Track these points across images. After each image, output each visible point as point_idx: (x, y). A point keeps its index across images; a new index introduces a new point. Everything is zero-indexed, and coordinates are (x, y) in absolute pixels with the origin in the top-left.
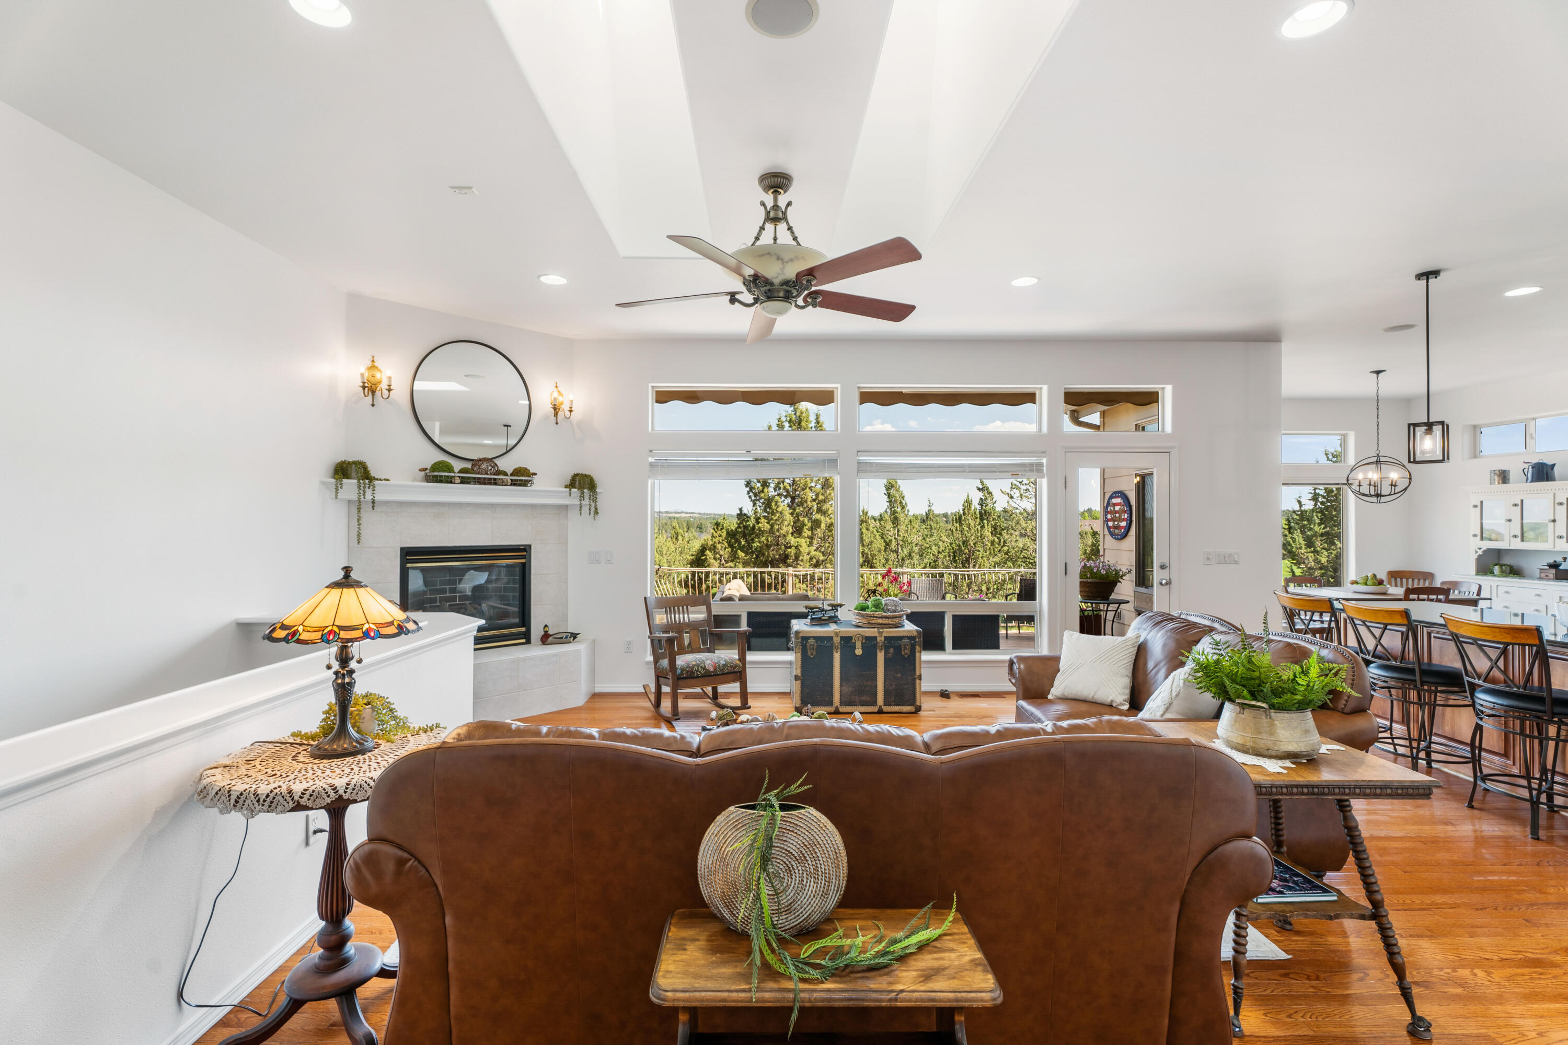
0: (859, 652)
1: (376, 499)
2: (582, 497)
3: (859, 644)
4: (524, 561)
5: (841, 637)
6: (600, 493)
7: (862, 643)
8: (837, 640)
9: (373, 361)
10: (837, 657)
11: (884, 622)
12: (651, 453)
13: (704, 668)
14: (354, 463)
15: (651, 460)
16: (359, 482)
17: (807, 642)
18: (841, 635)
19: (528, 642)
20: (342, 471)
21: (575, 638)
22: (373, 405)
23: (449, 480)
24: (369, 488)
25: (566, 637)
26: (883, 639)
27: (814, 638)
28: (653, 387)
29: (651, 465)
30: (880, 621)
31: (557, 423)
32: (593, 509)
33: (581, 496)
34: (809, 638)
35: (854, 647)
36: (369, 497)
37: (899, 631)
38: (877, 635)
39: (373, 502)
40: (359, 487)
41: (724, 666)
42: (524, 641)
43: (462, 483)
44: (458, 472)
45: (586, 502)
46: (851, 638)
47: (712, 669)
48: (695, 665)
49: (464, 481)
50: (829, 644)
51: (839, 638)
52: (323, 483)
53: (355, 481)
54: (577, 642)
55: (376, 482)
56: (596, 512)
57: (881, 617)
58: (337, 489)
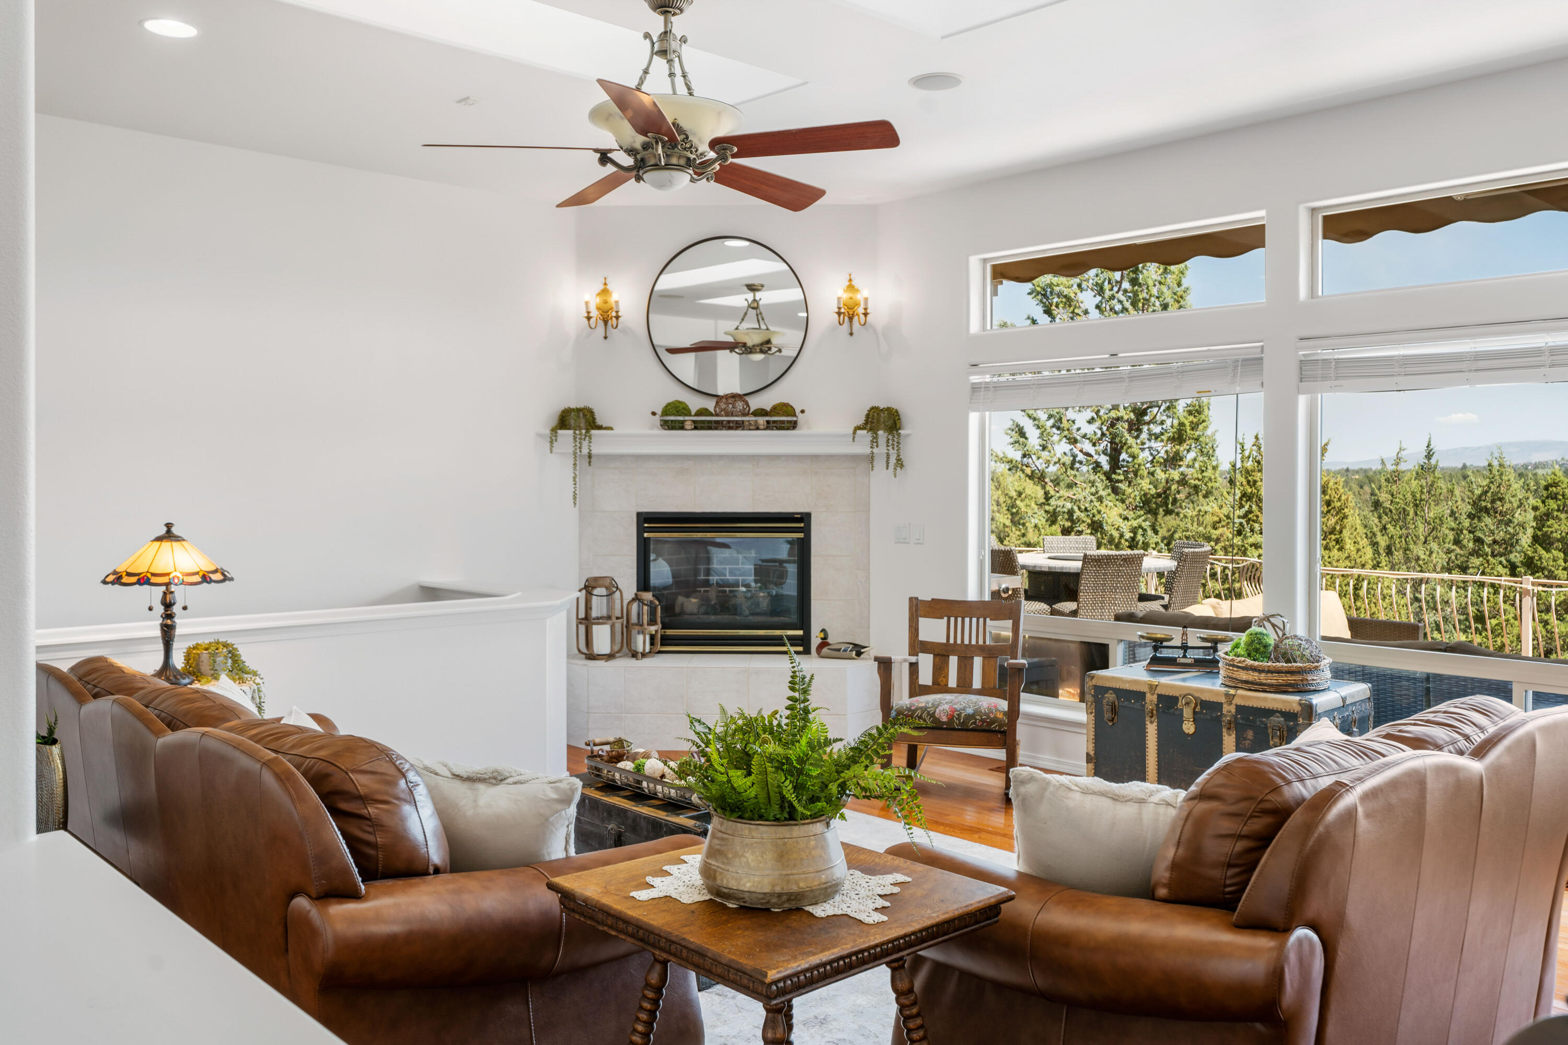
0: (1189, 727)
1: (594, 452)
2: (874, 442)
3: (1187, 713)
4: (801, 535)
5: (1159, 696)
6: (908, 436)
7: (1195, 713)
8: (1151, 699)
9: (605, 284)
10: (1152, 730)
11: (1250, 678)
12: (974, 369)
13: (932, 715)
14: (579, 410)
15: (975, 379)
16: (575, 433)
17: (1103, 696)
18: (1159, 691)
19: (807, 651)
20: (565, 420)
21: (859, 654)
22: (606, 338)
23: (681, 426)
24: (584, 439)
25: (845, 651)
26: (1233, 709)
27: (1116, 691)
28: (985, 261)
29: (975, 388)
30: (1244, 676)
31: (851, 334)
32: (893, 461)
33: (872, 441)
34: (1107, 689)
35: (1180, 719)
36: (585, 451)
37: (1265, 699)
38: (1222, 700)
39: (590, 456)
40: (575, 439)
41: (969, 717)
42: (801, 649)
43: (696, 428)
44: (696, 415)
45: (881, 450)
46: (1174, 700)
47: (944, 719)
48: (921, 708)
49: (697, 426)
50: (1137, 706)
51: (1156, 696)
52: (540, 435)
53: (571, 432)
54: (863, 659)
55: (593, 432)
56: (900, 463)
57: (1246, 668)
58: (551, 442)
